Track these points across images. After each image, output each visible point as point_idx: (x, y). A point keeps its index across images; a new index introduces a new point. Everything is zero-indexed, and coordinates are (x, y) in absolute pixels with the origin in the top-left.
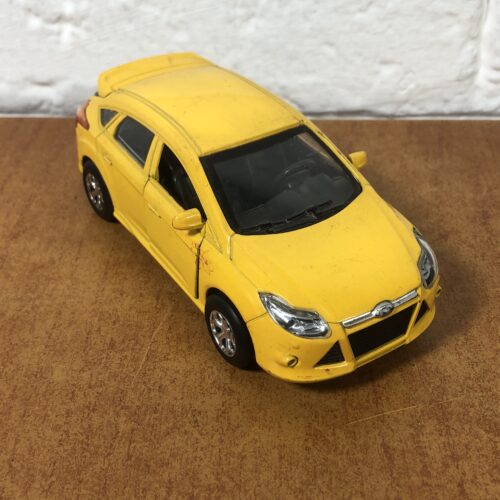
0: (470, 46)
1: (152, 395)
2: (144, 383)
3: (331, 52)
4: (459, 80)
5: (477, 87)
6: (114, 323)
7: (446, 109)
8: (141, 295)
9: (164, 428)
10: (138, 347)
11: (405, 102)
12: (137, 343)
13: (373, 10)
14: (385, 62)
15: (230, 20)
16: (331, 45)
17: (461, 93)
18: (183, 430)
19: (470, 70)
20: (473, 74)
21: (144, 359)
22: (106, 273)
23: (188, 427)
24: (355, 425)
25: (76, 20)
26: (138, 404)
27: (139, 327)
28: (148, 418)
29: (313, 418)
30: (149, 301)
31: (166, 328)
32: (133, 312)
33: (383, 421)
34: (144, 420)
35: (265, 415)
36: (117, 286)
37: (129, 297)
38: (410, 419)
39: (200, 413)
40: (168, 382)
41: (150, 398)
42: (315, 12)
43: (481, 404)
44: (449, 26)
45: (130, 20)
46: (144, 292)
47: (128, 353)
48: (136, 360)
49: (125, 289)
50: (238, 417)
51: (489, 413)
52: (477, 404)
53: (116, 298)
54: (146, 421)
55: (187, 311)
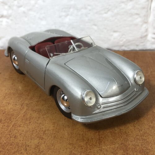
0: (145, 26)
1: (11, 139)
2: (9, 135)
3: (95, 28)
4: (141, 38)
5: (148, 41)
6: (3, 113)
7: (138, 48)
8: (16, 104)
9: (13, 151)
10: (10, 122)
11: (123, 46)
12: (10, 120)
13: (110, 13)
14: (115, 32)
15: (60, 17)
16: (95, 25)
17: (142, 43)
18: (20, 152)
19: (145, 34)
20: (146, 36)
21: (11, 126)
22: (5, 97)
23: (23, 151)
24: (90, 152)
25: (7, 17)
26: (5, 142)
27: (12, 115)
28: (7, 147)
29: (73, 149)
30: (18, 107)
31: (22, 115)
32: (12, 110)
33: (101, 151)
34: (6, 148)
35: (54, 147)
36: (8, 101)
37: (11, 105)
38: (112, 150)
39: (28, 146)
40: (19, 135)
41: (10, 140)
42: (89, 14)
43: (142, 145)
44: (137, 18)
45: (26, 17)
46: (17, 104)
47: (6, 124)
48: (8, 126)
49: (10, 102)
50: (43, 148)
51: (145, 148)
52: (140, 145)
53: (6, 105)
54: (7, 148)
55: (31, 110)
